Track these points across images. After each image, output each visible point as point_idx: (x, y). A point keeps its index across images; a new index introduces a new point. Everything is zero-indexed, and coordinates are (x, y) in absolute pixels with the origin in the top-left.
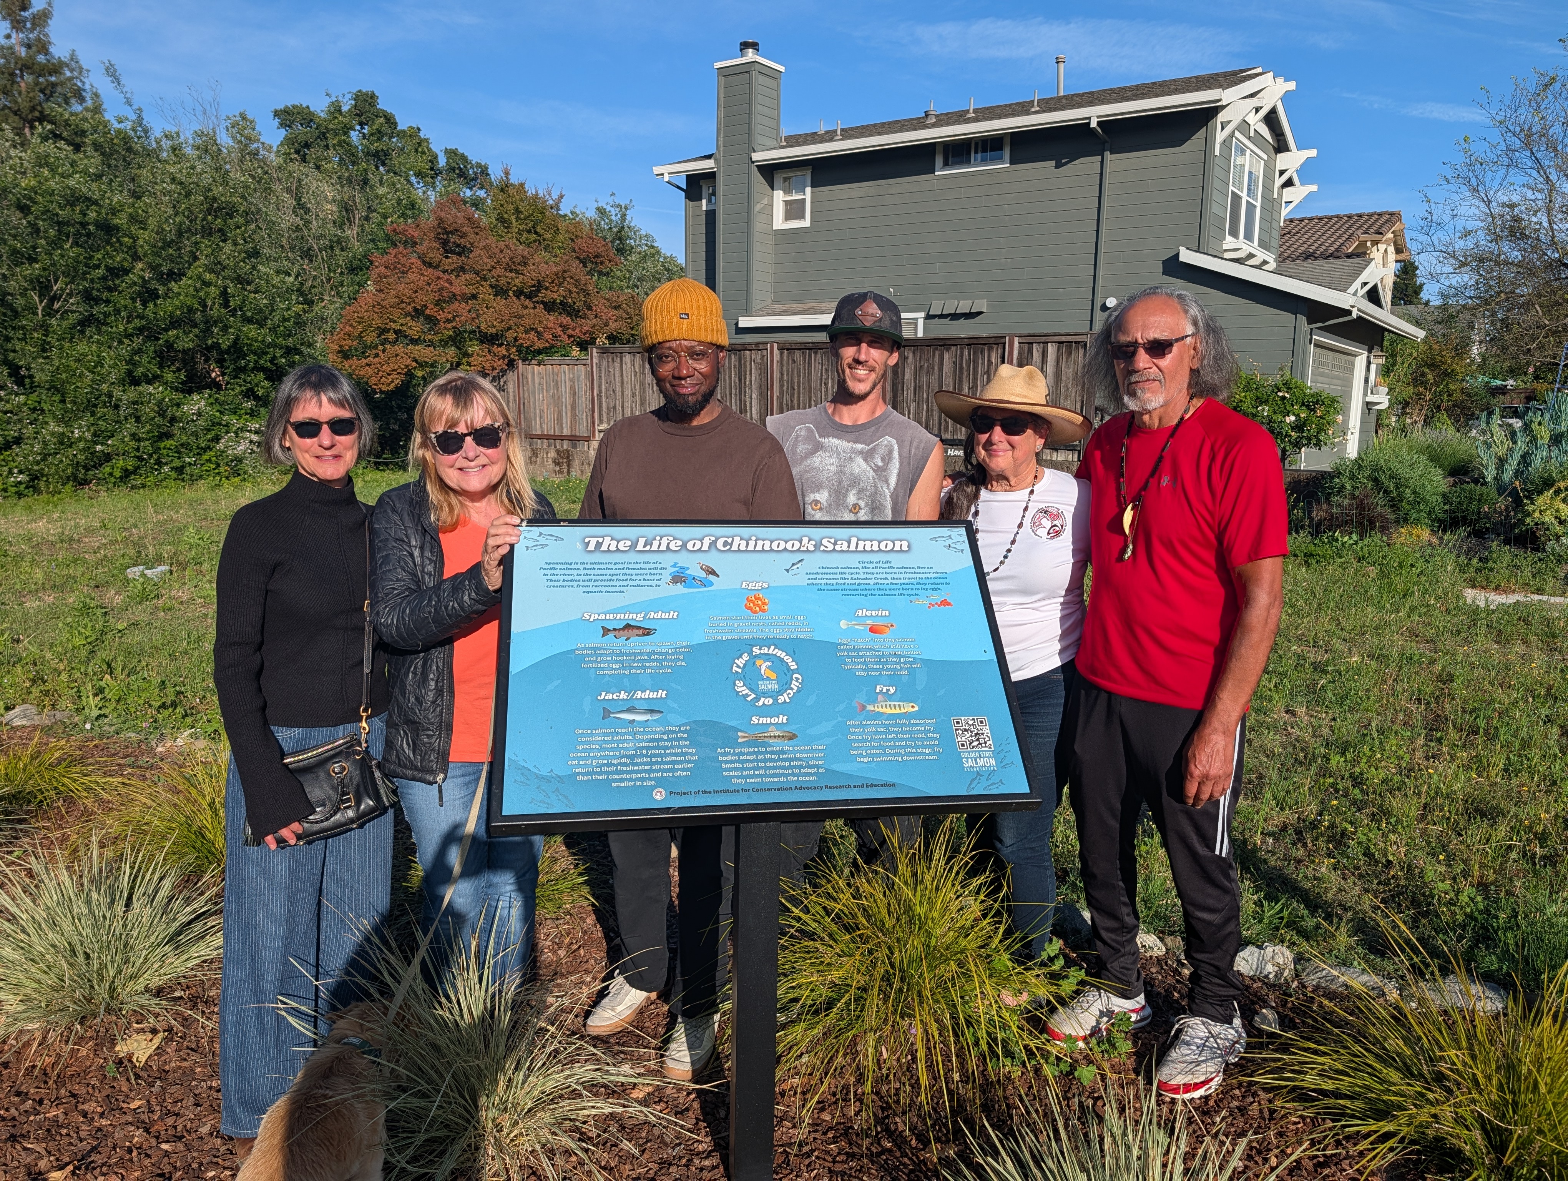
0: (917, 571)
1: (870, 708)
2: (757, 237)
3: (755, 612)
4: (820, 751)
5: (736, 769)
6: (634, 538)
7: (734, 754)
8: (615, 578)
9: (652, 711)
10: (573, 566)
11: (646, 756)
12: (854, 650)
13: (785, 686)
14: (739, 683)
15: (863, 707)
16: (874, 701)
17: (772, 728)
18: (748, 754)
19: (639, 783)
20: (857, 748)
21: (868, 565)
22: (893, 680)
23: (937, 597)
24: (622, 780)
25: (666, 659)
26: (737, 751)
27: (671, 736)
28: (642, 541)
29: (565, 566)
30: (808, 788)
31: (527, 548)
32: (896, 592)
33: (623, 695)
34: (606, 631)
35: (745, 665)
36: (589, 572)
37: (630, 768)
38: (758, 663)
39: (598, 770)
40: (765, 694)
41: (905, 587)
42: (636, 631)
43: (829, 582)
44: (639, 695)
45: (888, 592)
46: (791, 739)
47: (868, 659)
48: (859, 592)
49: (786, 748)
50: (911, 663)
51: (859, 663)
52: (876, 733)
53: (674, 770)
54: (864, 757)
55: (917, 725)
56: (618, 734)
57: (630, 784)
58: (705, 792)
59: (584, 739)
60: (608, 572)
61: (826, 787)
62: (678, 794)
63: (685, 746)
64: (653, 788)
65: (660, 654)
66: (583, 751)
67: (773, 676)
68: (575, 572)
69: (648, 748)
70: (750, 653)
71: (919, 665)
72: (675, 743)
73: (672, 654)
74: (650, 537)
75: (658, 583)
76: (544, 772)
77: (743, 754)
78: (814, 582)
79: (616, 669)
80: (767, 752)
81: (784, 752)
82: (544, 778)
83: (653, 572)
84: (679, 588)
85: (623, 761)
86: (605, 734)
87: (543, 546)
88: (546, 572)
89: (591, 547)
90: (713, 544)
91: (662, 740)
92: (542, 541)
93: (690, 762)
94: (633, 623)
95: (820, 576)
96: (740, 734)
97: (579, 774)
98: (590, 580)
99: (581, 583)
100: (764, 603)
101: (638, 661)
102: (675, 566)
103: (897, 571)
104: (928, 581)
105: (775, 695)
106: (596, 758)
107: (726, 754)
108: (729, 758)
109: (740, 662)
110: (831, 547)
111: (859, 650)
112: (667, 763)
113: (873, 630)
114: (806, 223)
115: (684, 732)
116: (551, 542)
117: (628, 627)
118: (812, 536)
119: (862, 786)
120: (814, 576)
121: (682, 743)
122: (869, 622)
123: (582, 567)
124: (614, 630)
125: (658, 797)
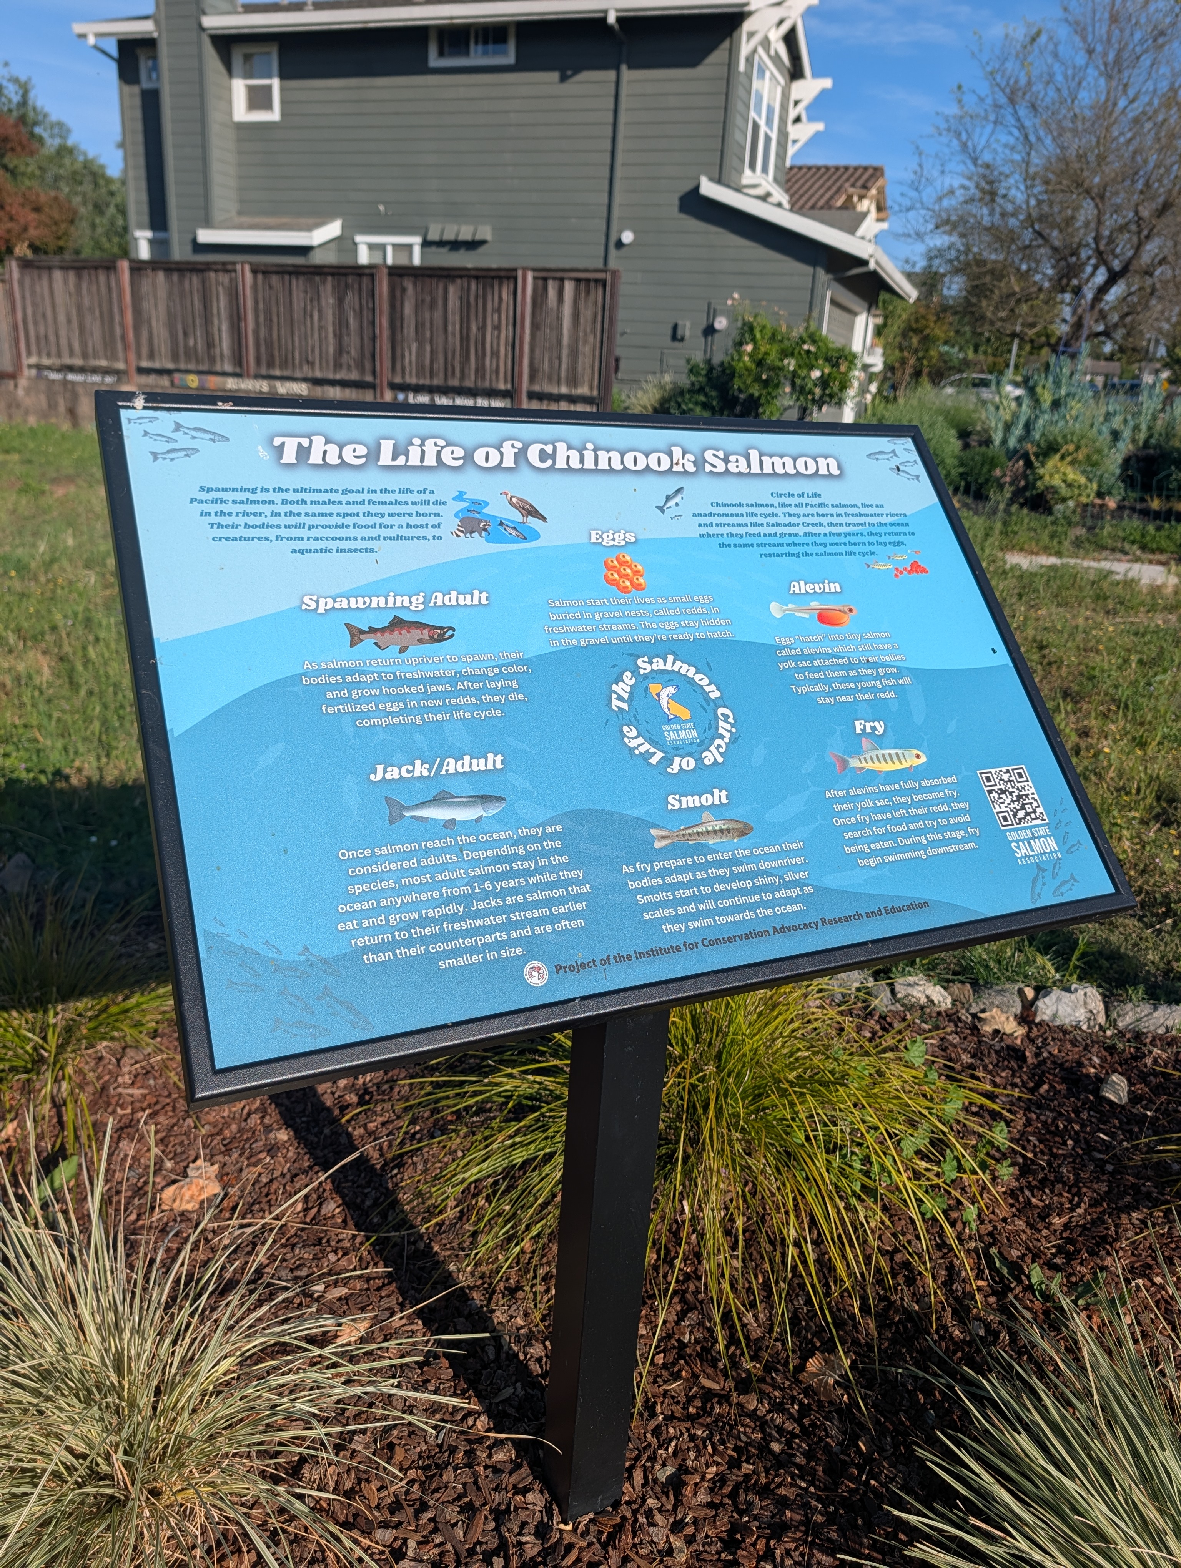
0: (864, 511)
1: (854, 763)
2: (214, 128)
3: (625, 590)
4: (796, 853)
5: (664, 904)
6: (370, 440)
7: (653, 874)
8: (349, 521)
9: (484, 799)
10: (260, 496)
11: (494, 894)
12: (803, 657)
13: (709, 734)
14: (630, 732)
15: (844, 764)
16: (857, 751)
17: (706, 816)
18: (679, 870)
19: (491, 955)
20: (854, 841)
21: (788, 501)
22: (877, 711)
23: (904, 558)
24: (457, 953)
25: (485, 690)
26: (657, 866)
27: (531, 848)
28: (387, 448)
29: (243, 496)
30: (795, 928)
31: (155, 456)
32: (842, 549)
33: (420, 769)
34: (356, 635)
35: (631, 694)
36: (295, 508)
37: (465, 925)
38: (654, 688)
39: (405, 935)
40: (680, 750)
41: (853, 539)
42: (416, 633)
43: (735, 530)
44: (451, 765)
45: (829, 549)
46: (743, 833)
47: (829, 674)
48: (785, 549)
49: (739, 853)
50: (898, 675)
51: (818, 681)
52: (877, 809)
53: (553, 919)
54: (869, 856)
55: (931, 789)
56: (427, 852)
57: (475, 959)
58: (619, 958)
59: (359, 871)
60: (334, 509)
61: (823, 921)
62: (571, 968)
63: (561, 866)
64: (522, 961)
65: (472, 678)
66: (363, 896)
67: (685, 714)
68: (267, 509)
69: (495, 878)
70: (635, 671)
71: (907, 680)
72: (543, 862)
73: (496, 678)
74: (402, 438)
75: (437, 532)
76: (291, 954)
77: (669, 872)
78: (711, 531)
79: (394, 714)
80: (708, 865)
81: (739, 862)
82: (292, 967)
83: (422, 509)
84: (477, 544)
85: (451, 909)
86: (403, 856)
87: (189, 452)
88: (206, 507)
89: (289, 456)
90: (521, 455)
91: (516, 857)
92: (183, 441)
93: (578, 898)
94: (407, 617)
95: (716, 520)
96: (654, 832)
97: (366, 949)
98: (301, 526)
99: (284, 532)
100: (637, 573)
101: (436, 695)
102: (460, 497)
103: (834, 511)
104: (882, 530)
105: (696, 750)
106: (392, 909)
107: (638, 876)
108: (646, 882)
109: (623, 688)
110: (721, 467)
111: (811, 657)
112: (536, 905)
113: (824, 618)
114: (274, 115)
115: (554, 836)
116: (202, 443)
117: (397, 624)
118: (689, 446)
119: (879, 912)
120: (707, 520)
121: (555, 859)
122: (814, 604)
123: (278, 497)
124: (372, 630)
125: (535, 981)
